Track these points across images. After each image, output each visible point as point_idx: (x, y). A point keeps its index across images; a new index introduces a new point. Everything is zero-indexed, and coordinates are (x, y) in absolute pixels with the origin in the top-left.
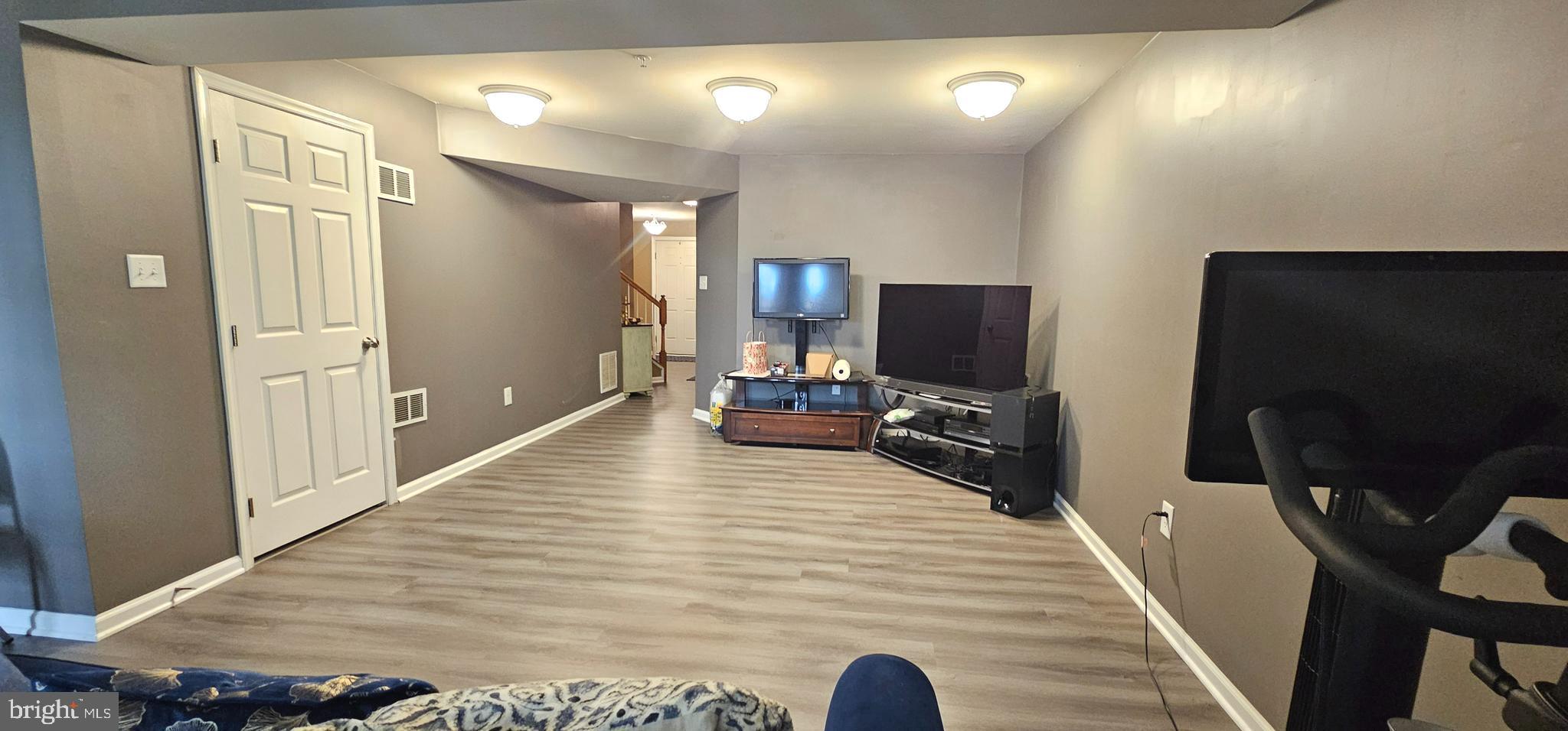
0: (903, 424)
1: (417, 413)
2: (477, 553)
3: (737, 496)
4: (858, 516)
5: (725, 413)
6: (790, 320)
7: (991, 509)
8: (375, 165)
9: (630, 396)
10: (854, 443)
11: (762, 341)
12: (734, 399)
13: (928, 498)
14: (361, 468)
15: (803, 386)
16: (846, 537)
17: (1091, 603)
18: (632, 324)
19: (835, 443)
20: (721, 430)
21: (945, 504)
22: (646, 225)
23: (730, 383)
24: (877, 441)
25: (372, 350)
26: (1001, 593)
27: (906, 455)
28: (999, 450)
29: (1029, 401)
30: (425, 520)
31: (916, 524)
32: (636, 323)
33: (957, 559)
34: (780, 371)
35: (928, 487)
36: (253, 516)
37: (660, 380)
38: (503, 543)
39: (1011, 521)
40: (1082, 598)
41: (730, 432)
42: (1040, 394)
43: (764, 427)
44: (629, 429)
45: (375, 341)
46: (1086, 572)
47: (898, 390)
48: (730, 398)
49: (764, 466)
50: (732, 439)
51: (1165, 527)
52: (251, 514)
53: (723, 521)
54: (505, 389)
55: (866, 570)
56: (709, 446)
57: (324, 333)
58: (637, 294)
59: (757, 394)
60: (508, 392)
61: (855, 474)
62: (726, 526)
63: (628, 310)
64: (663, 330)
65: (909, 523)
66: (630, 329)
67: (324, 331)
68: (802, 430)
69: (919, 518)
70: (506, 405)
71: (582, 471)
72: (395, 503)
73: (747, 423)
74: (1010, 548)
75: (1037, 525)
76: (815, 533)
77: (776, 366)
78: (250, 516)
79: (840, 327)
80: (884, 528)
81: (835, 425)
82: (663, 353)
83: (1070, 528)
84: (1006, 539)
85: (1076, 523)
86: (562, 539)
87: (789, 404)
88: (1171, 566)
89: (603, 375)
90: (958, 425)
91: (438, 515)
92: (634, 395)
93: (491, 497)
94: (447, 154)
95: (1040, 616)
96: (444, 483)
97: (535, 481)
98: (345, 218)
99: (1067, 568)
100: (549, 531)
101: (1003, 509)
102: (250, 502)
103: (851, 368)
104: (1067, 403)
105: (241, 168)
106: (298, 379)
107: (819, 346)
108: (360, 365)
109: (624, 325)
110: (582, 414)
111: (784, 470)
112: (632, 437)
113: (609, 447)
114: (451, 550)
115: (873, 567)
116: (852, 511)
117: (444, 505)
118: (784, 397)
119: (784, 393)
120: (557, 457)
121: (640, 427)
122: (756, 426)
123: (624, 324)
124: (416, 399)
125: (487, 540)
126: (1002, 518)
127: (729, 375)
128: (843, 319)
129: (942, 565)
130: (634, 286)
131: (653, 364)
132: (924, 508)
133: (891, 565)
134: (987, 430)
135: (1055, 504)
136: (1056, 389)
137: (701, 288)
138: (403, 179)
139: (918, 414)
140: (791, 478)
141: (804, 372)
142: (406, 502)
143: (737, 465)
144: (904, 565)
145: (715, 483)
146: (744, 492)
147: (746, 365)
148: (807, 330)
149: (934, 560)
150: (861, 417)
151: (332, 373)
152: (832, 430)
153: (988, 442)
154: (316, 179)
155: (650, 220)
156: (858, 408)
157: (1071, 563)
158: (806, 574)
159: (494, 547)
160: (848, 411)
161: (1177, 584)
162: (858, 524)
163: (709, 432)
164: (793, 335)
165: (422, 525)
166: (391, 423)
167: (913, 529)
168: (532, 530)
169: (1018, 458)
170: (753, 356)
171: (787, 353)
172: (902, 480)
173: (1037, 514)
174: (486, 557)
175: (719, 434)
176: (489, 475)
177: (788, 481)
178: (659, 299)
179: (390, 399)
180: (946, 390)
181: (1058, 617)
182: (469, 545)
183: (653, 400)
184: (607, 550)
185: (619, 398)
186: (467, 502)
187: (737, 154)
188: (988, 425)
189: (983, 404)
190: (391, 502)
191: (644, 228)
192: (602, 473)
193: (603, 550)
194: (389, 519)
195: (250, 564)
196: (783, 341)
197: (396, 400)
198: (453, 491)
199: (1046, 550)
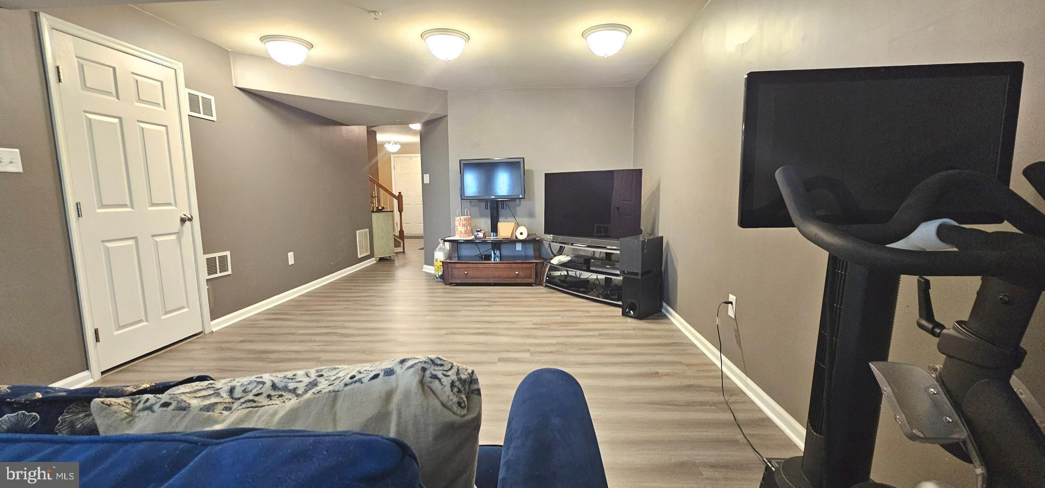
0: (564, 265)
1: (224, 268)
2: (269, 360)
3: (453, 316)
4: (536, 324)
5: (444, 265)
6: (486, 201)
7: (622, 315)
8: (184, 93)
9: (379, 260)
10: (532, 280)
11: (467, 215)
12: (450, 256)
13: (582, 311)
14: (183, 308)
15: (497, 245)
16: (528, 336)
17: (687, 365)
18: (379, 211)
19: (519, 281)
20: (442, 277)
21: (592, 314)
22: (386, 146)
23: (447, 245)
24: (547, 278)
25: (188, 223)
26: (630, 363)
27: (566, 285)
28: (626, 276)
29: (643, 241)
30: (231, 342)
31: (573, 326)
32: (382, 210)
33: (601, 345)
34: (481, 235)
35: (580, 304)
36: (99, 341)
37: (400, 249)
38: (289, 353)
39: (636, 321)
40: (681, 362)
41: (448, 278)
42: (651, 237)
43: (470, 273)
44: (379, 280)
45: (190, 217)
46: (683, 348)
47: (560, 243)
48: (447, 256)
49: (472, 298)
50: (450, 282)
51: (731, 313)
52: (97, 340)
53: (444, 332)
54: (289, 254)
55: (542, 355)
56: (435, 287)
57: (150, 210)
58: (381, 191)
59: (466, 252)
60: (291, 255)
61: (533, 299)
62: (446, 334)
63: (375, 201)
64: (401, 215)
65: (570, 326)
66: (377, 214)
67: (150, 209)
68: (497, 274)
69: (575, 323)
70: (290, 264)
71: (346, 306)
72: (210, 333)
73: (459, 272)
74: (636, 337)
75: (651, 323)
76: (508, 335)
77: (477, 231)
78: (97, 341)
79: (519, 205)
80: (553, 330)
81: (518, 269)
82: (401, 232)
83: (672, 323)
84: (632, 332)
85: (676, 320)
86: (331, 348)
87: (488, 257)
88: (736, 336)
89: (360, 246)
90: (599, 263)
91: (241, 339)
92: (382, 260)
93: (280, 325)
94: (239, 86)
95: (656, 375)
96: (246, 318)
97: (311, 314)
98: (163, 129)
99: (672, 346)
100: (323, 344)
101: (630, 314)
102: (96, 332)
103: (528, 232)
104: (668, 244)
105: (80, 89)
106: (131, 242)
107: (506, 218)
108: (179, 234)
109: (373, 212)
110: (346, 272)
111: (486, 299)
112: (381, 284)
113: (365, 291)
114: (249, 359)
115: (546, 353)
116: (532, 321)
117: (244, 332)
118: (485, 253)
119: (484, 250)
120: (328, 299)
121: (385, 278)
122: (466, 272)
123: (373, 210)
124: (223, 259)
125: (277, 352)
126: (629, 320)
127: (446, 239)
128: (521, 198)
129: (591, 349)
130: (380, 186)
131: (395, 239)
132: (580, 317)
133: (558, 351)
134: (617, 265)
135: (663, 310)
136: (660, 235)
137: (425, 182)
138: (207, 103)
139: (573, 258)
140: (490, 304)
141: (497, 236)
142: (218, 332)
143: (454, 298)
144: (567, 350)
145: (439, 309)
146: (458, 313)
147: (458, 232)
148: (497, 207)
149: (585, 347)
150: (536, 263)
151: (158, 239)
152: (517, 273)
153: (618, 272)
154: (139, 99)
155: (389, 143)
156: (533, 258)
157: (674, 343)
158: (501, 360)
159: (282, 356)
160: (528, 260)
161: (740, 346)
162: (536, 328)
163: (434, 279)
164: (488, 212)
165: (229, 345)
166: (204, 275)
167: (572, 330)
168: (312, 344)
169: (638, 280)
170: (461, 225)
171: (485, 223)
172: (564, 302)
173: (651, 317)
174: (276, 362)
175: (442, 280)
176: (279, 312)
177: (489, 305)
178: (397, 194)
179: (203, 259)
180: (590, 241)
181: (667, 375)
182: (264, 356)
183: (396, 262)
184: (363, 353)
185: (372, 261)
186: (262, 329)
187: (446, 89)
188: (618, 262)
189: (614, 247)
190: (207, 332)
191: (385, 148)
192: (360, 307)
193: (361, 353)
194: (205, 343)
195: (98, 376)
196: (482, 216)
197: (207, 259)
198: (253, 323)
199: (658, 337)
